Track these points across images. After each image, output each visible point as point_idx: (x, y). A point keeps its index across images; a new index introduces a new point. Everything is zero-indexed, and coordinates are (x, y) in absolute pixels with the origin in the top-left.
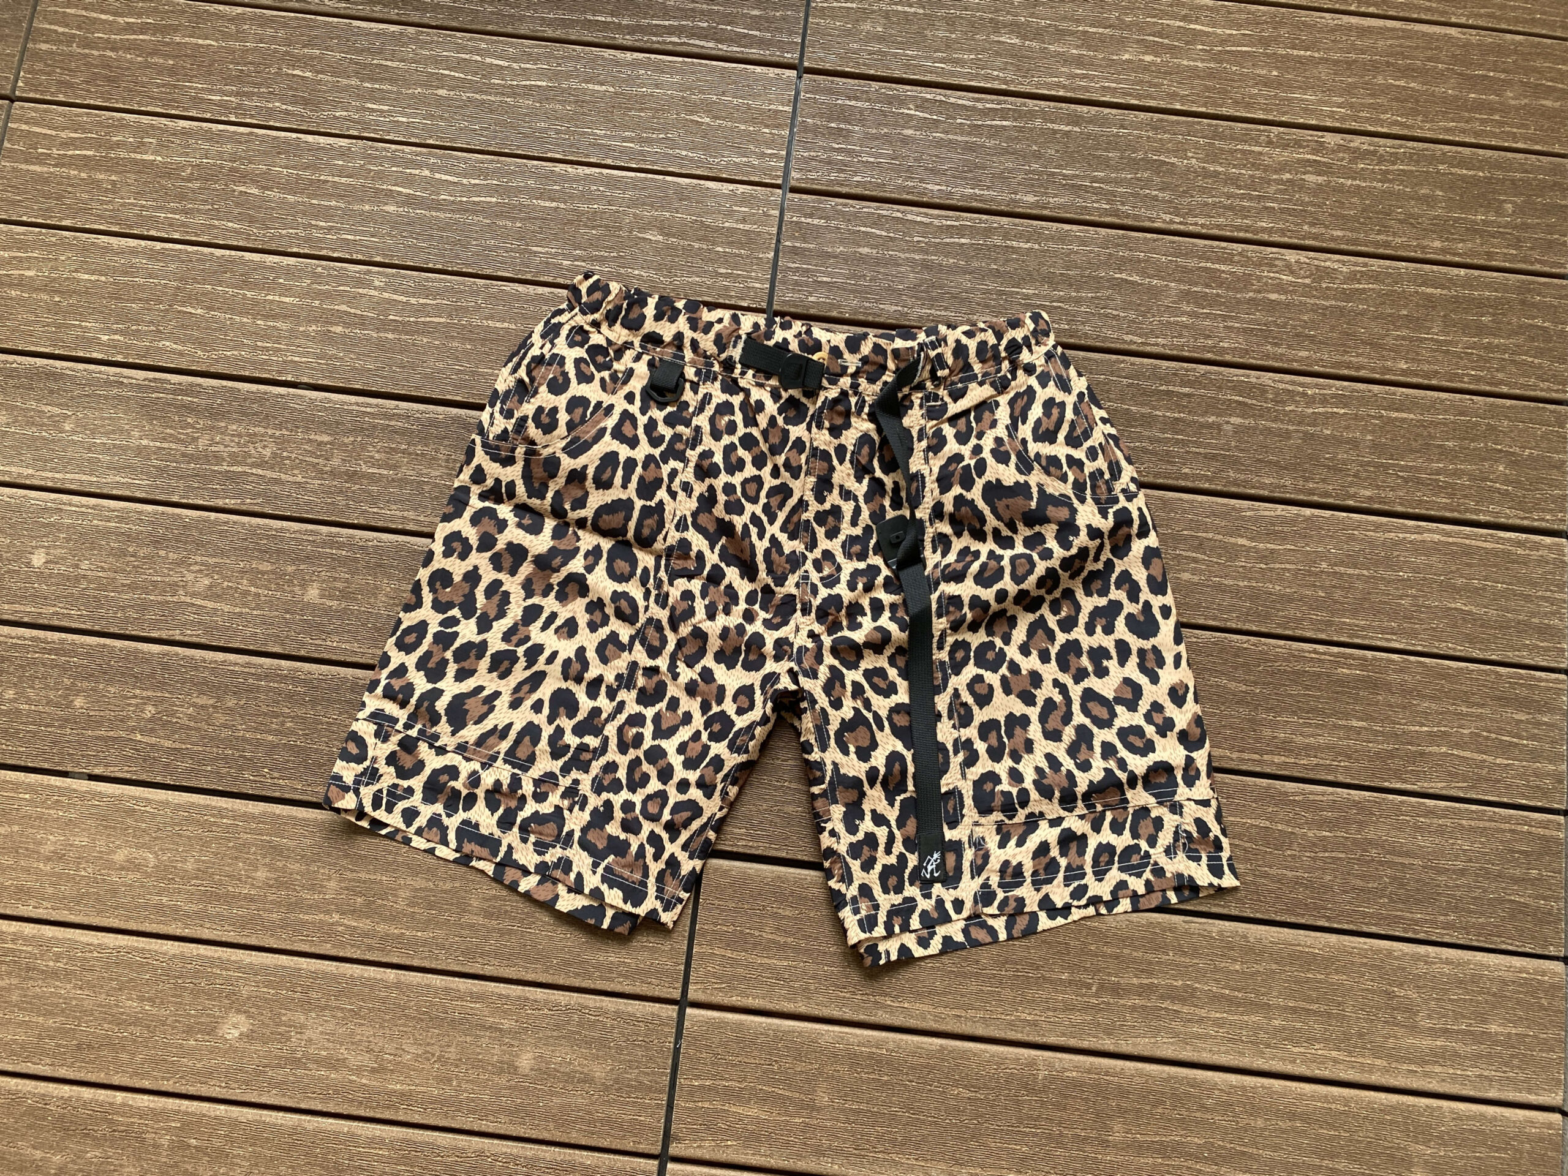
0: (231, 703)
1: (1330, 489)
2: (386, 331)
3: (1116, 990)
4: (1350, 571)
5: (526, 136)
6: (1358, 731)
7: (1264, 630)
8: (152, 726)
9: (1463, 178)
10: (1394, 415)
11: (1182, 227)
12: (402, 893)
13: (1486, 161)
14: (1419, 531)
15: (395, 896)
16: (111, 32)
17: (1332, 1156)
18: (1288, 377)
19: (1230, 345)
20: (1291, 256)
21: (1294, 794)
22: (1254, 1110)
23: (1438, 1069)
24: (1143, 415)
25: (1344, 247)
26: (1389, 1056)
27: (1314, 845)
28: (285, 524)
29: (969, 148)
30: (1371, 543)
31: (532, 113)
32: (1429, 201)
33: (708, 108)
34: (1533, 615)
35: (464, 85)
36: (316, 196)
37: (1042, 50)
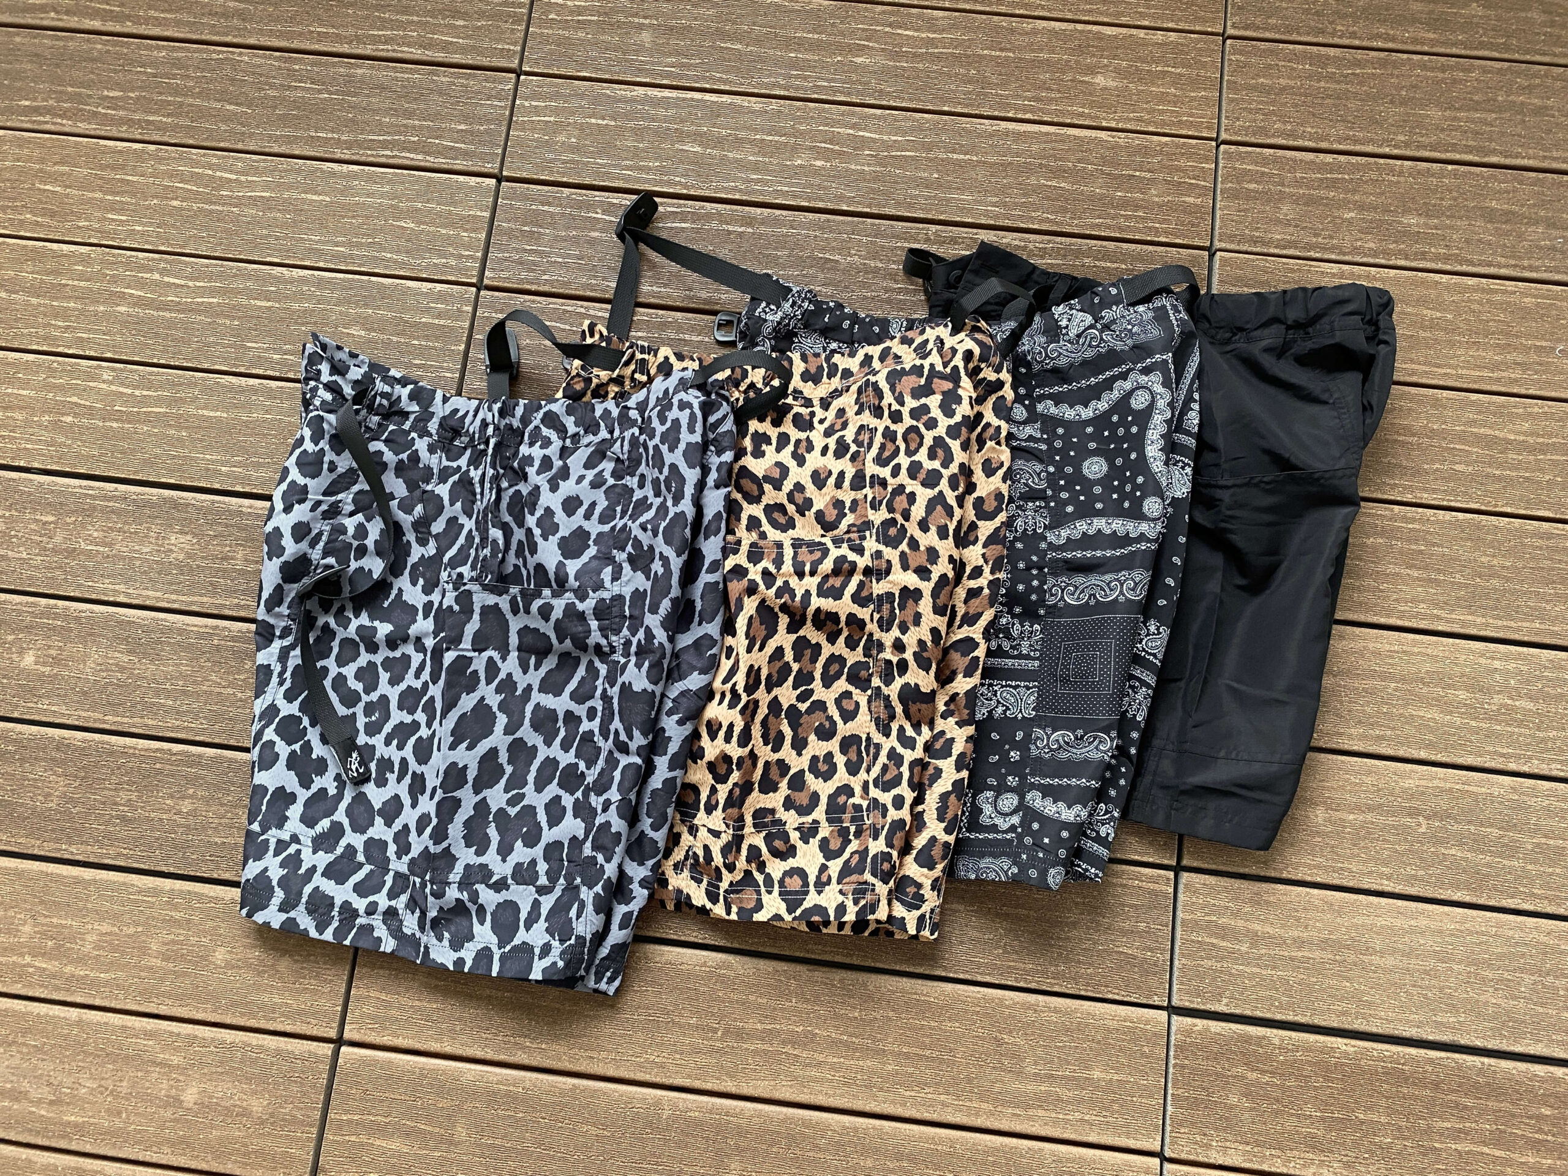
2: (110, 420)
3: (740, 1035)
5: (247, 242)
15: (84, 940)
22: (865, 1152)
23: (1041, 1113)
26: (996, 1100)
31: (255, 222)
33: (413, 215)
35: (196, 196)
36: (56, 299)
37: (724, 158)
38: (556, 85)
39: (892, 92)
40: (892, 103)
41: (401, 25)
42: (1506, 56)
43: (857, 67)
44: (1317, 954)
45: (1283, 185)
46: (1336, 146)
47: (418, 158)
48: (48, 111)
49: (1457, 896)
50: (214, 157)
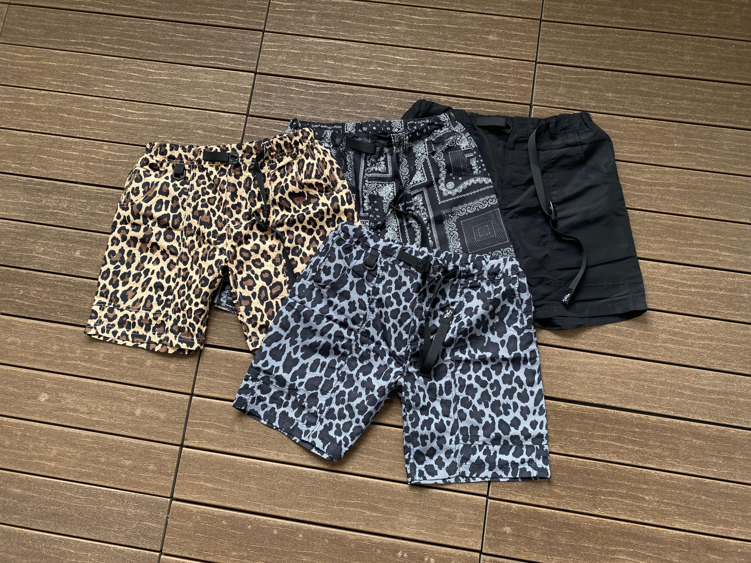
0: (48, 290)
2: (107, 164)
5: (159, 97)
8: (21, 297)
12: (101, 355)
16: (21, 60)
28: (70, 230)
29: (312, 101)
33: (222, 87)
35: (139, 78)
36: (86, 117)
37: (342, 66)
38: (278, 37)
39: (409, 41)
40: (409, 45)
41: (218, 12)
42: (652, 30)
43: (395, 31)
44: (556, 372)
45: (560, 80)
46: (582, 65)
47: (225, 65)
48: (83, 44)
49: (610, 351)
50: (146, 63)
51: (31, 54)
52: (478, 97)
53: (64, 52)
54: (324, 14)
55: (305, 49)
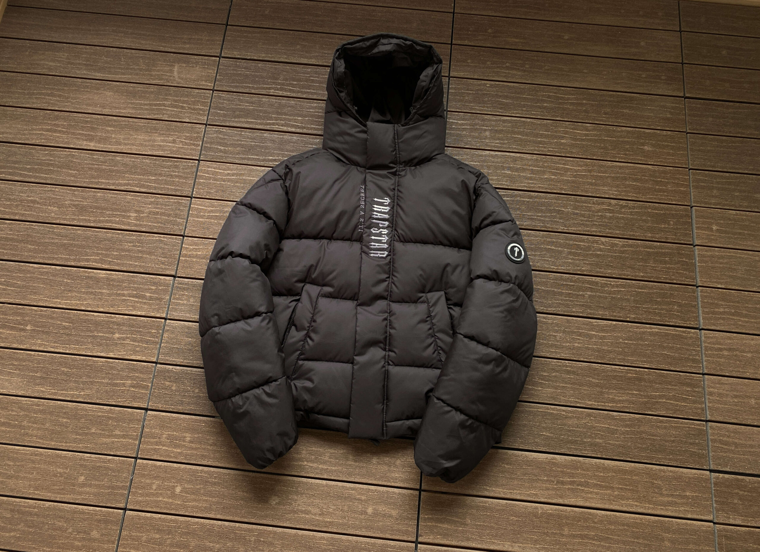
1: (621, 315)
4: (630, 342)
6: (636, 395)
7: (603, 362)
9: (656, 214)
10: (640, 290)
11: (567, 231)
13: (663, 208)
14: (651, 328)
17: (638, 538)
18: (605, 279)
19: (585, 269)
20: (603, 239)
21: (616, 416)
24: (559, 292)
25: (620, 236)
27: (624, 433)
30: (636, 333)
32: (646, 221)
34: (690, 355)
51: (232, 170)
52: (644, 200)
53: (263, 168)
54: (496, 130)
55: (484, 161)
